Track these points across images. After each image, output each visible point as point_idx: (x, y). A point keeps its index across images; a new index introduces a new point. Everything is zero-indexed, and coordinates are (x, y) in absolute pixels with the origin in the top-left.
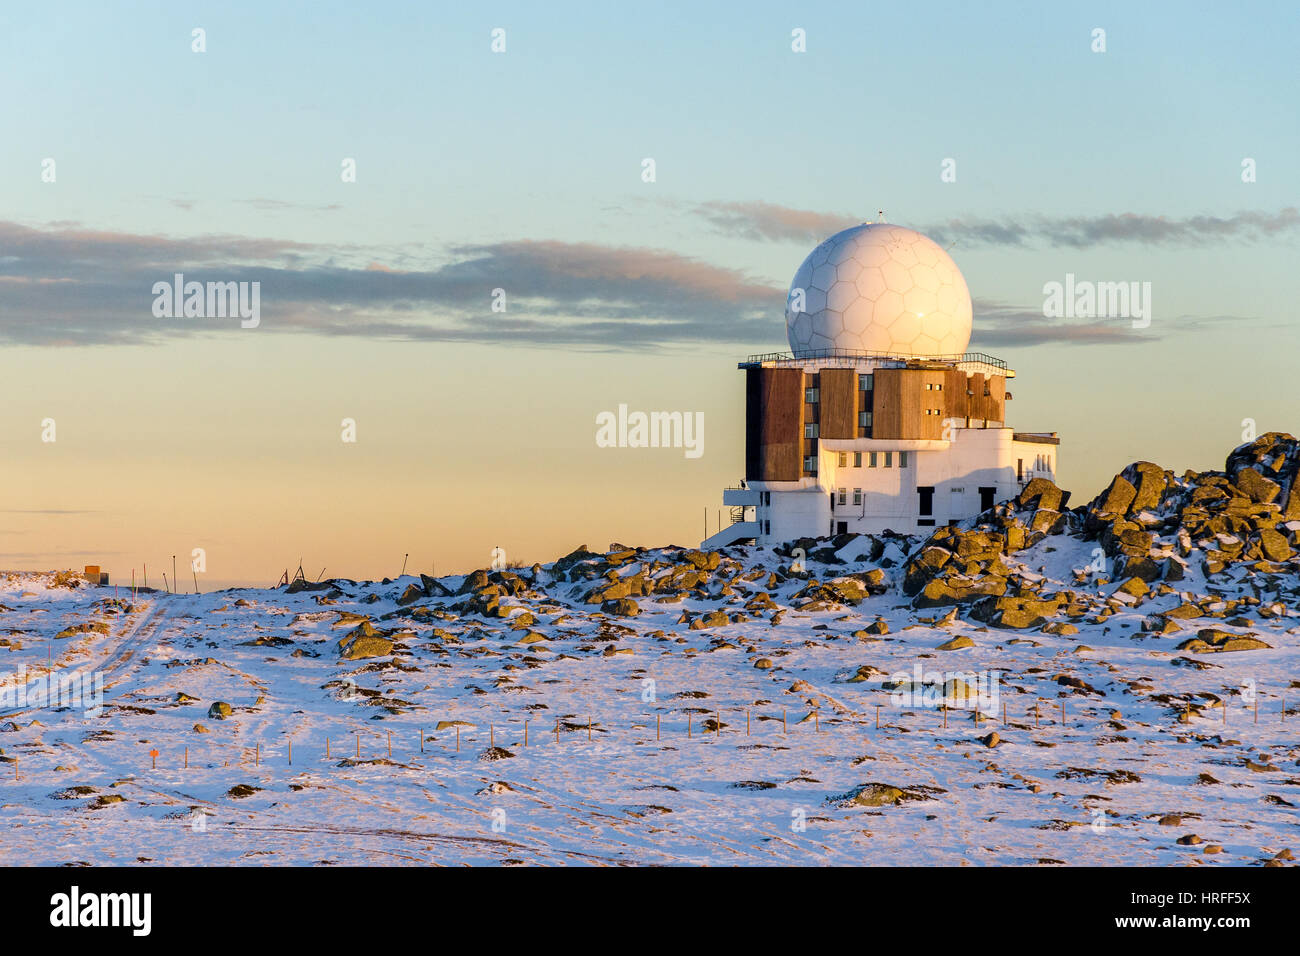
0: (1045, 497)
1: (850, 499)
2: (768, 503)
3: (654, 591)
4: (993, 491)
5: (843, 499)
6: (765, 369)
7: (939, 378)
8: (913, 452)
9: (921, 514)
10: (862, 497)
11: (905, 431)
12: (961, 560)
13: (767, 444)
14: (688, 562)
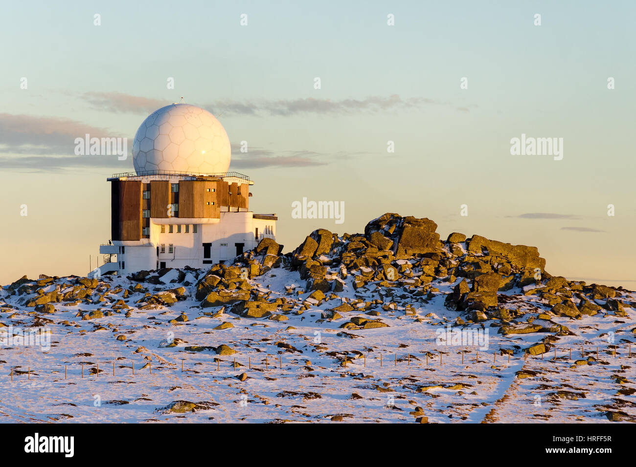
0: (270, 248)
1: (167, 250)
2: (123, 252)
3: (63, 300)
4: (243, 245)
5: (163, 250)
6: (121, 181)
7: (214, 185)
8: (201, 225)
9: (205, 257)
10: (174, 249)
11: (196, 214)
12: (226, 282)
13: (123, 221)
14: (81, 284)
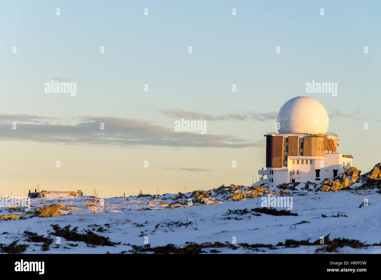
0: (354, 172)
1: (296, 173)
2: (273, 174)
3: (246, 197)
4: (337, 171)
5: (294, 173)
6: (273, 136)
7: (322, 139)
8: (314, 160)
9: (316, 177)
10: (299, 172)
11: (312, 154)
12: (333, 189)
13: (273, 157)
14: (255, 189)
